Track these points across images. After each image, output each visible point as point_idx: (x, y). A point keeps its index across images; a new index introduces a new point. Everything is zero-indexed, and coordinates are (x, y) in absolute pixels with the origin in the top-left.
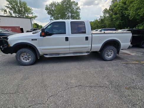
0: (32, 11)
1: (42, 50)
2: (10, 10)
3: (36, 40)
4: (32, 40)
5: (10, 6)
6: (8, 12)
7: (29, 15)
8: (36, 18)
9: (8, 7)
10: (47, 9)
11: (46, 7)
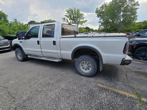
0: (84, 16)
2: (67, 18)
3: (22, 42)
4: (20, 42)
5: (68, 15)
6: (66, 19)
7: (80, 20)
8: (86, 22)
9: (66, 16)
10: (97, 12)
11: (97, 10)
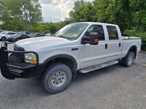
1: (82, 63)
3: (77, 49)
4: (73, 49)
